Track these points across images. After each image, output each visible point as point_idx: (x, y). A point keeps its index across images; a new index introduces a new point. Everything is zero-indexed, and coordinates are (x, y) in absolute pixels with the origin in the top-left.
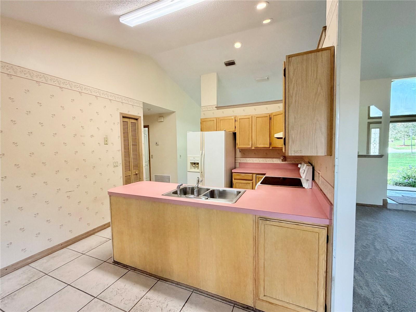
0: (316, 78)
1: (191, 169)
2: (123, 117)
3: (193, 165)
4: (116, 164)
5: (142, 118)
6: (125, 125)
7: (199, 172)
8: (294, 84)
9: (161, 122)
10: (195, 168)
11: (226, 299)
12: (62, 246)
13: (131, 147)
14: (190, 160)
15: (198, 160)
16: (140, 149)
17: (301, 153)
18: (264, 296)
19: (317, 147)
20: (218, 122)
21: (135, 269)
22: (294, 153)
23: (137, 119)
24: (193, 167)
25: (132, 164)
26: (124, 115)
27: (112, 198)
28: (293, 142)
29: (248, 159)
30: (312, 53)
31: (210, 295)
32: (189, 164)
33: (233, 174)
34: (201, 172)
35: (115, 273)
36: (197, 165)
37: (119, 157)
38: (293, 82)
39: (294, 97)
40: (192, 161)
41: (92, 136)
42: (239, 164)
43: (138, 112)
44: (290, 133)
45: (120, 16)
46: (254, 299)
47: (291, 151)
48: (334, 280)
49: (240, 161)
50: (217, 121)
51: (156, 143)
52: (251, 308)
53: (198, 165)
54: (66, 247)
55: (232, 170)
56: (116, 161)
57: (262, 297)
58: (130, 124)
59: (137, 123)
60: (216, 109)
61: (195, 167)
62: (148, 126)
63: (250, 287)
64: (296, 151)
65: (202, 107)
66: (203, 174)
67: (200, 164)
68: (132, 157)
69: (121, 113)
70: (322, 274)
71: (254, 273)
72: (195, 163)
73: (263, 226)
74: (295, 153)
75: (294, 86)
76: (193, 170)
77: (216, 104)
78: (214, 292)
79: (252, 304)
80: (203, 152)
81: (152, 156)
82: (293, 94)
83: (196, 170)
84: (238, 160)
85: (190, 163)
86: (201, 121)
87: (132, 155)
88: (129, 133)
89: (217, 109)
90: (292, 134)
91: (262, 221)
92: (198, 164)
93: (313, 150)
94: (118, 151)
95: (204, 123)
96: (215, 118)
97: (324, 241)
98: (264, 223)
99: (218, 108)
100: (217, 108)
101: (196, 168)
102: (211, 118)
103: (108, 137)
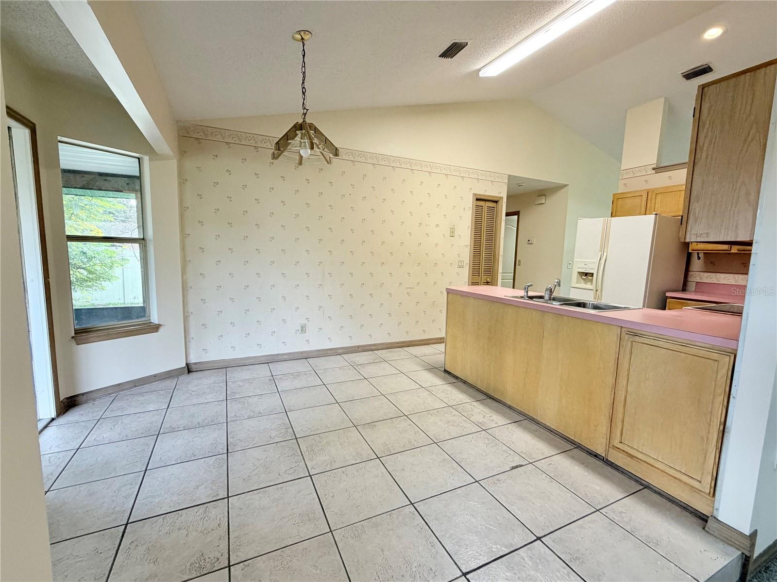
0: (750, 114)
1: (577, 282)
2: (477, 200)
3: (583, 277)
4: (461, 264)
5: (505, 200)
6: (478, 211)
7: (592, 290)
8: (708, 129)
9: (541, 205)
10: (586, 283)
11: (568, 439)
12: (399, 345)
13: (484, 242)
14: (579, 268)
15: (593, 269)
16: (497, 245)
17: (707, 237)
18: (621, 442)
19: (736, 227)
20: (651, 198)
21: (465, 382)
22: (695, 237)
23: (496, 202)
24: (582, 281)
25: (483, 267)
26: (479, 197)
27: (450, 295)
28: (696, 220)
29: (722, 275)
30: (746, 73)
31: (548, 429)
32: (575, 275)
33: (668, 300)
34: (597, 290)
35: (444, 379)
36: (589, 278)
37: (466, 255)
38: (707, 126)
39: (705, 149)
40: (582, 269)
41: (437, 225)
42: (695, 284)
43: (501, 191)
44: (692, 206)
45: (479, 70)
46: (606, 446)
47: (691, 234)
48: (728, 432)
49: (701, 279)
50: (649, 197)
51: (529, 241)
52: (600, 457)
53: (591, 278)
54: (401, 347)
55: (667, 293)
56: (461, 260)
57: (617, 444)
58: (485, 210)
59: (495, 208)
60: (654, 172)
61: (586, 281)
62: (519, 212)
63: (604, 428)
64: (698, 235)
65: (622, 172)
66: (600, 293)
67: (595, 275)
68: (484, 256)
69: (475, 195)
70: (717, 424)
71: (610, 409)
72: (586, 274)
73: (630, 344)
74: (697, 237)
75: (707, 133)
76: (583, 285)
77: (656, 163)
78: (553, 427)
79: (603, 453)
80: (605, 254)
81: (519, 261)
82: (703, 144)
83: (589, 286)
84: (695, 277)
85: (578, 272)
86: (614, 198)
87: (484, 255)
88: (483, 223)
89: (656, 173)
90: (695, 209)
91: (629, 336)
92: (592, 275)
93: (730, 232)
94: (465, 246)
95: (620, 202)
96: (645, 190)
97: (725, 375)
98: (632, 339)
99: (658, 169)
100: (656, 171)
101: (589, 283)
102: (635, 192)
103: (455, 227)
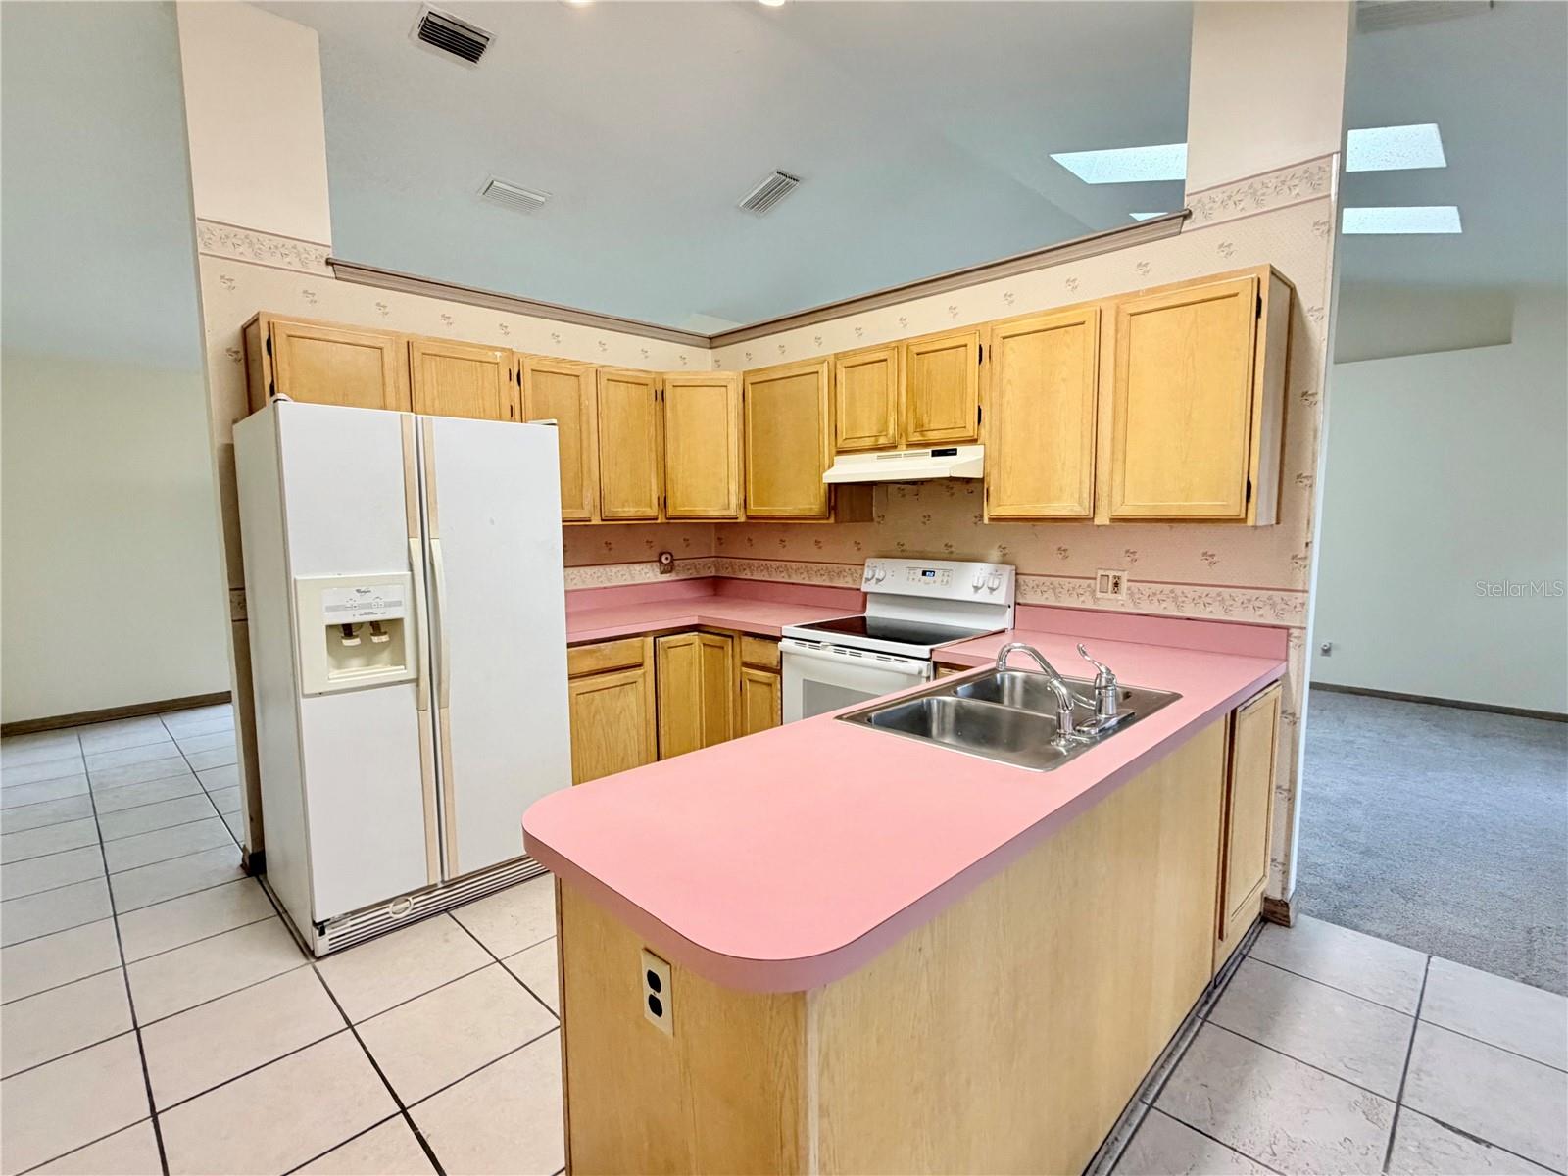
1: (330, 670)
3: (351, 642)
10: (368, 663)
14: (332, 609)
15: (395, 603)
24: (347, 657)
36: (377, 638)
40: (343, 613)
53: (390, 637)
65: (201, 225)
67: (404, 626)
72: (364, 629)
80: (433, 545)
83: (379, 671)
85: (328, 628)
89: (337, 279)
99: (343, 268)
100: (335, 271)
101: (379, 659)
